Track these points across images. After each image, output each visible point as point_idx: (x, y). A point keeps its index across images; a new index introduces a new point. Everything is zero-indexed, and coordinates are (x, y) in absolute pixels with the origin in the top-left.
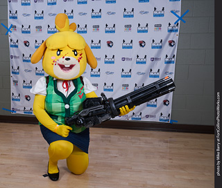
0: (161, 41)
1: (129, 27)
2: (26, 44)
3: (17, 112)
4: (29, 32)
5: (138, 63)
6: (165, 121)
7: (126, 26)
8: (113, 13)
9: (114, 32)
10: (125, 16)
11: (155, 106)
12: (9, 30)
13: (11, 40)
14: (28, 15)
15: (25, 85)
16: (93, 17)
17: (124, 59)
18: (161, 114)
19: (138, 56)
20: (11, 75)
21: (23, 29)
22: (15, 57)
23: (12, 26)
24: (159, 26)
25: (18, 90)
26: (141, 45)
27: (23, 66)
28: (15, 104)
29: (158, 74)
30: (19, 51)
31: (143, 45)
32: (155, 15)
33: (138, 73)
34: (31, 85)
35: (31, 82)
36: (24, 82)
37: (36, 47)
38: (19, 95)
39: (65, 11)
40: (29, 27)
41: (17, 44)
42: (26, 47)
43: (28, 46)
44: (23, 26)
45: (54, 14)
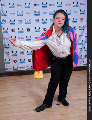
0: (84, 27)
2: (13, 30)
3: (9, 70)
4: (15, 24)
6: (86, 65)
11: (81, 58)
12: (1, 23)
13: (3, 29)
14: (13, 14)
15: (13, 54)
16: (50, 14)
18: (84, 62)
20: (4, 49)
21: (11, 22)
22: (6, 38)
23: (3, 20)
24: (82, 19)
25: (9, 57)
28: (7, 66)
29: (82, 42)
30: (9, 35)
31: (75, 28)
32: (81, 14)
34: (16, 54)
35: (17, 52)
36: (13, 52)
37: (19, 32)
38: (10, 60)
39: (35, 11)
40: (14, 21)
41: (7, 31)
42: (13, 32)
43: (14, 32)
44: (10, 20)
45: (29, 13)
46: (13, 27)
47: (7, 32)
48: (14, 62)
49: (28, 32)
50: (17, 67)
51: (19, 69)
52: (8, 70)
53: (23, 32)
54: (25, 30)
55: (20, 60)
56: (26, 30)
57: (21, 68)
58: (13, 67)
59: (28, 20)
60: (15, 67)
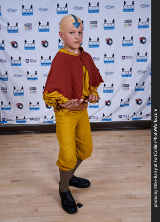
1: (129, 22)
2: (14, 45)
3: (9, 122)
4: (17, 31)
5: (138, 61)
7: (126, 22)
8: (112, 7)
9: (113, 28)
10: (125, 10)
14: (14, 11)
15: (15, 92)
16: (90, 11)
17: (124, 58)
19: (138, 54)
21: (9, 28)
22: (2, 60)
25: (7, 98)
26: (141, 42)
27: (12, 71)
28: (5, 114)
30: (6, 54)
31: (144, 41)
33: (139, 72)
34: (22, 91)
35: (22, 88)
36: (15, 88)
37: (26, 48)
38: (10, 103)
39: (58, 5)
40: (17, 25)
41: (3, 45)
42: (14, 49)
43: (16, 47)
44: (8, 24)
45: (45, 10)
46: (13, 37)
47: (3, 48)
48: (17, 108)
49: (45, 48)
50: (24, 118)
51: (29, 122)
52: (6, 122)
53: (34, 48)
54: (38, 44)
55: (30, 103)
56: (41, 44)
57: (32, 119)
58: (17, 118)
59: (44, 23)
60: (21, 118)
